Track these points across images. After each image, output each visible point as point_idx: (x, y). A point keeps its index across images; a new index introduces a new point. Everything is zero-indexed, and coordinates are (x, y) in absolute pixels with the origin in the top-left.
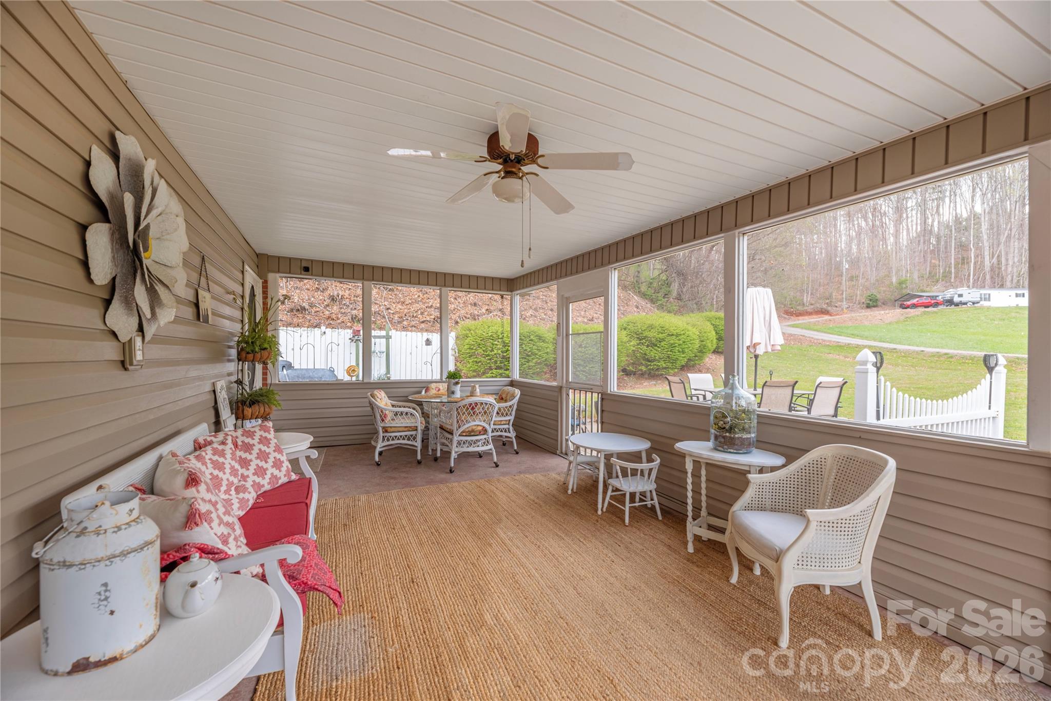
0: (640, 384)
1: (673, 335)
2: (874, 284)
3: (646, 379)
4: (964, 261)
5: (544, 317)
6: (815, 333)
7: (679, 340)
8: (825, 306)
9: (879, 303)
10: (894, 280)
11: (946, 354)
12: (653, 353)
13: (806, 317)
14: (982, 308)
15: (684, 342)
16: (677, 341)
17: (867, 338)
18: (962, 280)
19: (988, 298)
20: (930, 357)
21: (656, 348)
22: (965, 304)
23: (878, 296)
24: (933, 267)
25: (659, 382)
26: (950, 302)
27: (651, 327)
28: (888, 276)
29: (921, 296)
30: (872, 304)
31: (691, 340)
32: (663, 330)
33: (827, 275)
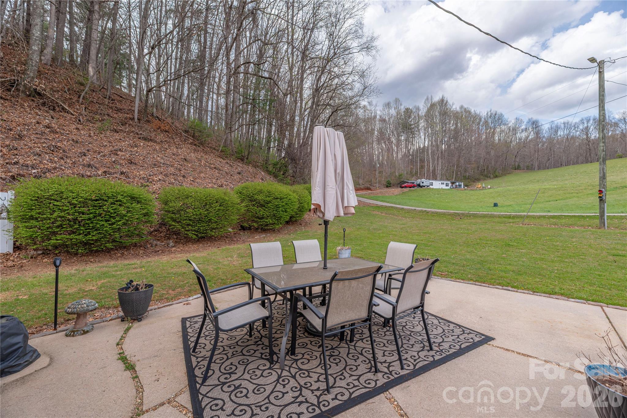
0: (252, 238)
1: (278, 198)
2: (389, 175)
3: (259, 232)
4: (422, 167)
5: (174, 181)
6: (366, 199)
7: (283, 202)
8: (369, 186)
9: (392, 185)
10: (397, 174)
11: (425, 211)
12: (262, 212)
13: (361, 191)
14: (430, 189)
15: (286, 204)
16: (281, 203)
17: (388, 202)
18: (422, 176)
19: (432, 184)
20: (419, 212)
21: (264, 208)
22: (424, 187)
23: (391, 182)
24: (412, 169)
25: (269, 235)
26: (419, 185)
27: (261, 192)
28: (395, 172)
29: (408, 182)
30: (389, 185)
31: (292, 202)
32: (269, 194)
33: (370, 170)
